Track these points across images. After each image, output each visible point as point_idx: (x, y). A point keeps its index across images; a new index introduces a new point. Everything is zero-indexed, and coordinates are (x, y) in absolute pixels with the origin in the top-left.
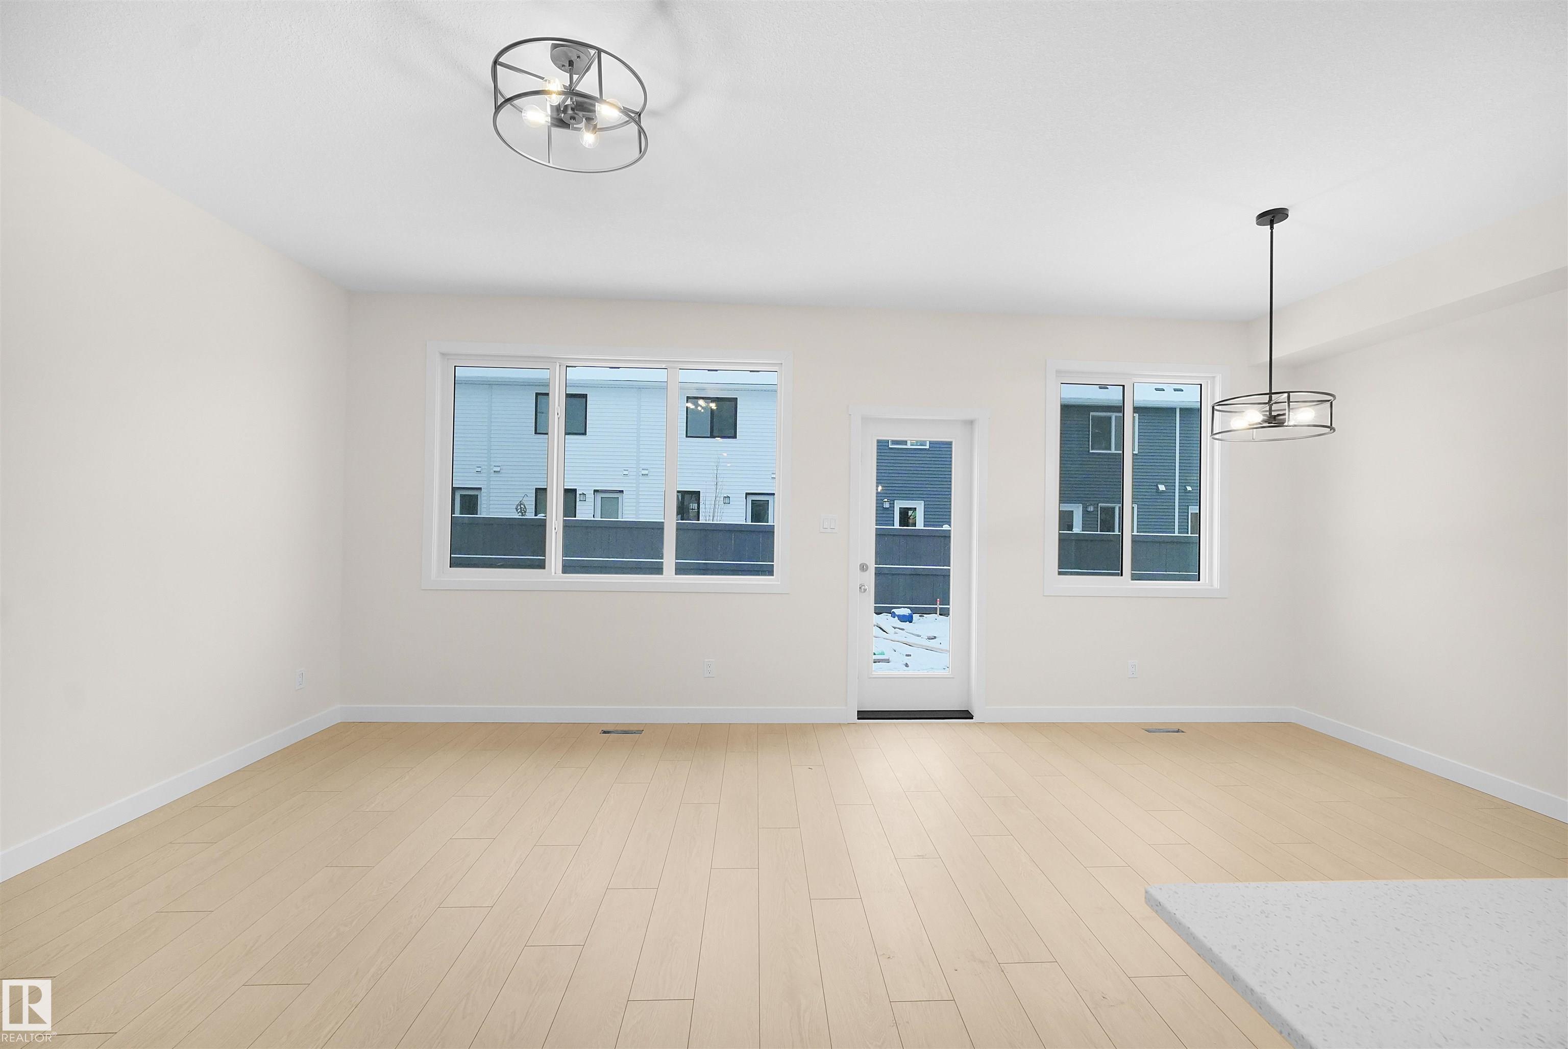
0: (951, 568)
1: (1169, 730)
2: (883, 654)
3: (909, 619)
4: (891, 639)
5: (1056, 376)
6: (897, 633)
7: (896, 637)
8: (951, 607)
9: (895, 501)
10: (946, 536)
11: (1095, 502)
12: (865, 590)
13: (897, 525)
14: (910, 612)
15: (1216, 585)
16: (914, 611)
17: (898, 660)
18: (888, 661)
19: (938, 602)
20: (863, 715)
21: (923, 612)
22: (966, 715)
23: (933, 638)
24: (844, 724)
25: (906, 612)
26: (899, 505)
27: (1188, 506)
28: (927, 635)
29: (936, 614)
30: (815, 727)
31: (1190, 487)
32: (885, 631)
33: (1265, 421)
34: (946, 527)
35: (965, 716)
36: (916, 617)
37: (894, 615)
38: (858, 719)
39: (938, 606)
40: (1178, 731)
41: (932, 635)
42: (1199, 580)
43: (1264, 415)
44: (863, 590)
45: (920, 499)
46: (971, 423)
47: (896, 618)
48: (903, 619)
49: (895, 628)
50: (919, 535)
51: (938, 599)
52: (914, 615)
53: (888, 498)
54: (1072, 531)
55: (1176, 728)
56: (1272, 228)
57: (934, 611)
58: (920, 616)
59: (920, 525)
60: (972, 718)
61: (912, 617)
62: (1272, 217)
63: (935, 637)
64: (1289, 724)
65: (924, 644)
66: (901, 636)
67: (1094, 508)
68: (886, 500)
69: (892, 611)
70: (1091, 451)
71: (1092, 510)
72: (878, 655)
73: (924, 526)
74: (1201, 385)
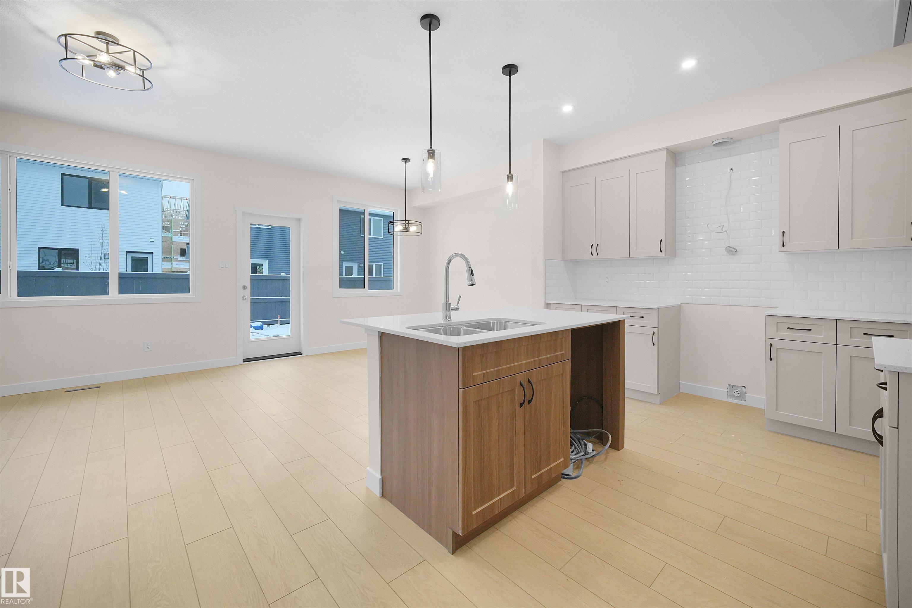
3: (261, 328)
5: (337, 203)
6: (254, 335)
12: (246, 298)
14: (261, 324)
15: (399, 291)
16: (264, 323)
19: (279, 317)
20: (245, 360)
21: (269, 324)
22: (299, 353)
24: (236, 365)
25: (258, 324)
28: (273, 336)
29: (278, 325)
33: (404, 229)
34: (287, 275)
36: (265, 327)
38: (243, 362)
39: (279, 320)
41: (276, 334)
42: (393, 289)
43: (403, 227)
44: (244, 299)
45: (265, 259)
46: (299, 220)
47: (253, 328)
48: (257, 328)
49: (252, 333)
52: (264, 326)
54: (351, 276)
58: (267, 325)
59: (265, 273)
60: (302, 354)
62: (406, 160)
63: (278, 336)
73: (268, 274)
74: (393, 212)
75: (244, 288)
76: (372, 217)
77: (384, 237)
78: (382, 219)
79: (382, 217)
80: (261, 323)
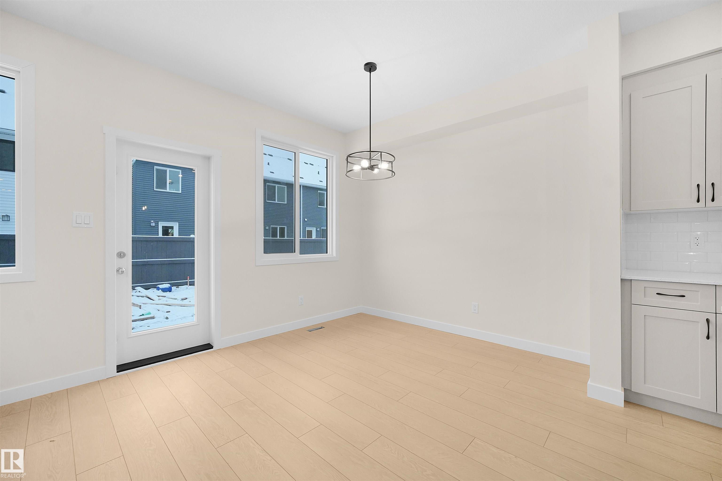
0: (196, 258)
1: (318, 328)
2: (150, 314)
3: (169, 290)
4: (156, 303)
5: (261, 140)
6: (160, 299)
7: (160, 302)
8: (196, 280)
9: (159, 222)
10: (192, 241)
11: (269, 225)
12: (123, 272)
13: (160, 235)
15: (334, 255)
16: (173, 285)
17: (160, 316)
18: (153, 318)
19: (188, 278)
20: (121, 368)
21: (178, 285)
22: (208, 346)
23: (185, 299)
24: (103, 381)
25: (167, 286)
26: (161, 225)
27: (306, 227)
28: (181, 298)
29: (187, 285)
30: (68, 392)
31: (306, 219)
32: (152, 300)
34: (192, 236)
35: (208, 348)
36: (174, 288)
37: (158, 289)
38: (117, 372)
39: (189, 280)
40: (321, 328)
41: (184, 297)
42: (327, 253)
44: (120, 272)
45: (176, 221)
46: (208, 158)
47: (160, 290)
48: (164, 290)
49: (159, 296)
50: (175, 241)
51: (188, 277)
52: (172, 287)
53: (154, 220)
55: (320, 327)
56: (370, 73)
57: (186, 284)
58: (176, 287)
59: (176, 235)
60: (213, 349)
61: (171, 289)
62: (370, 67)
63: (186, 298)
64: (361, 314)
65: (179, 303)
66: (163, 301)
67: (269, 227)
68: (153, 221)
69: (157, 286)
70: (267, 201)
71: (268, 228)
72: (146, 315)
73: (179, 236)
74: (327, 160)
75: (121, 255)
76: (276, 185)
77: (288, 203)
78: (286, 187)
79: (285, 185)
80: (169, 285)
